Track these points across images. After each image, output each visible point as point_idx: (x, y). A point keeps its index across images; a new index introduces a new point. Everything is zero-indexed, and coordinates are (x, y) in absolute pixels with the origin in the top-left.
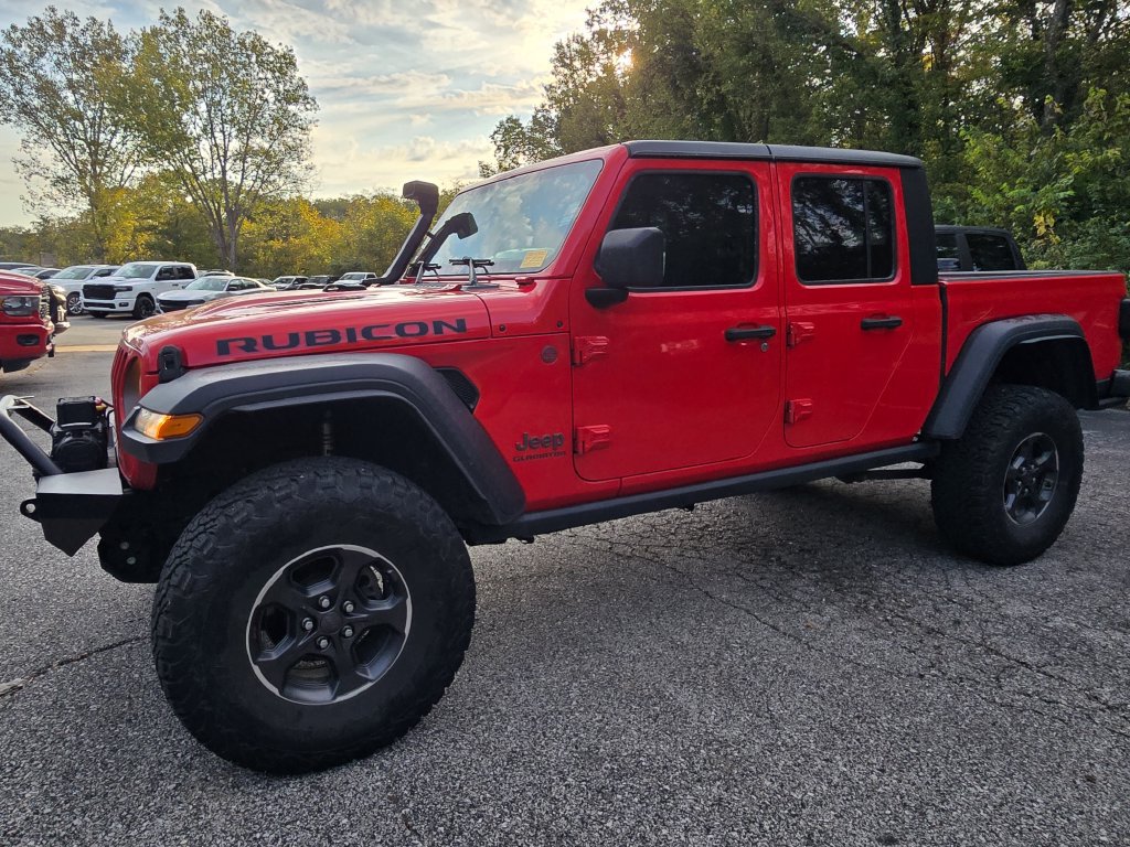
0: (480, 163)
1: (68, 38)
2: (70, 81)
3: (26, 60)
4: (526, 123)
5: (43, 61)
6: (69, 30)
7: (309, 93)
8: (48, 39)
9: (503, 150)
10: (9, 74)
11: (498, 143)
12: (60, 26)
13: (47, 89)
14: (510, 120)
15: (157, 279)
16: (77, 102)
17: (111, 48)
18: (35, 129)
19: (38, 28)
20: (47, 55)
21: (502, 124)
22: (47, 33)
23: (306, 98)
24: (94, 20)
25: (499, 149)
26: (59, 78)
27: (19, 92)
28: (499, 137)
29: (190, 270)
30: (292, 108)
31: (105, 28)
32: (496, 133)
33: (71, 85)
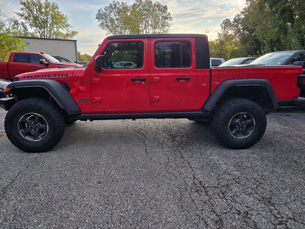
0: (218, 33)
1: (117, 8)
2: (117, 18)
3: (108, 14)
4: (232, 20)
5: (111, 14)
6: (117, 6)
7: (171, 16)
8: (113, 8)
9: (224, 29)
10: (104, 18)
11: (223, 27)
12: (115, 6)
13: (112, 20)
14: (227, 20)
15: (123, 66)
16: (118, 23)
17: (126, 9)
18: (109, 30)
19: (111, 6)
20: (112, 12)
21: (224, 21)
22: (112, 7)
23: (170, 18)
24: (123, 2)
25: (223, 29)
26: (114, 18)
27: (106, 22)
28: (223, 25)
29: (132, 63)
30: (166, 21)
31: (125, 5)
32: (222, 24)
33: (117, 19)
